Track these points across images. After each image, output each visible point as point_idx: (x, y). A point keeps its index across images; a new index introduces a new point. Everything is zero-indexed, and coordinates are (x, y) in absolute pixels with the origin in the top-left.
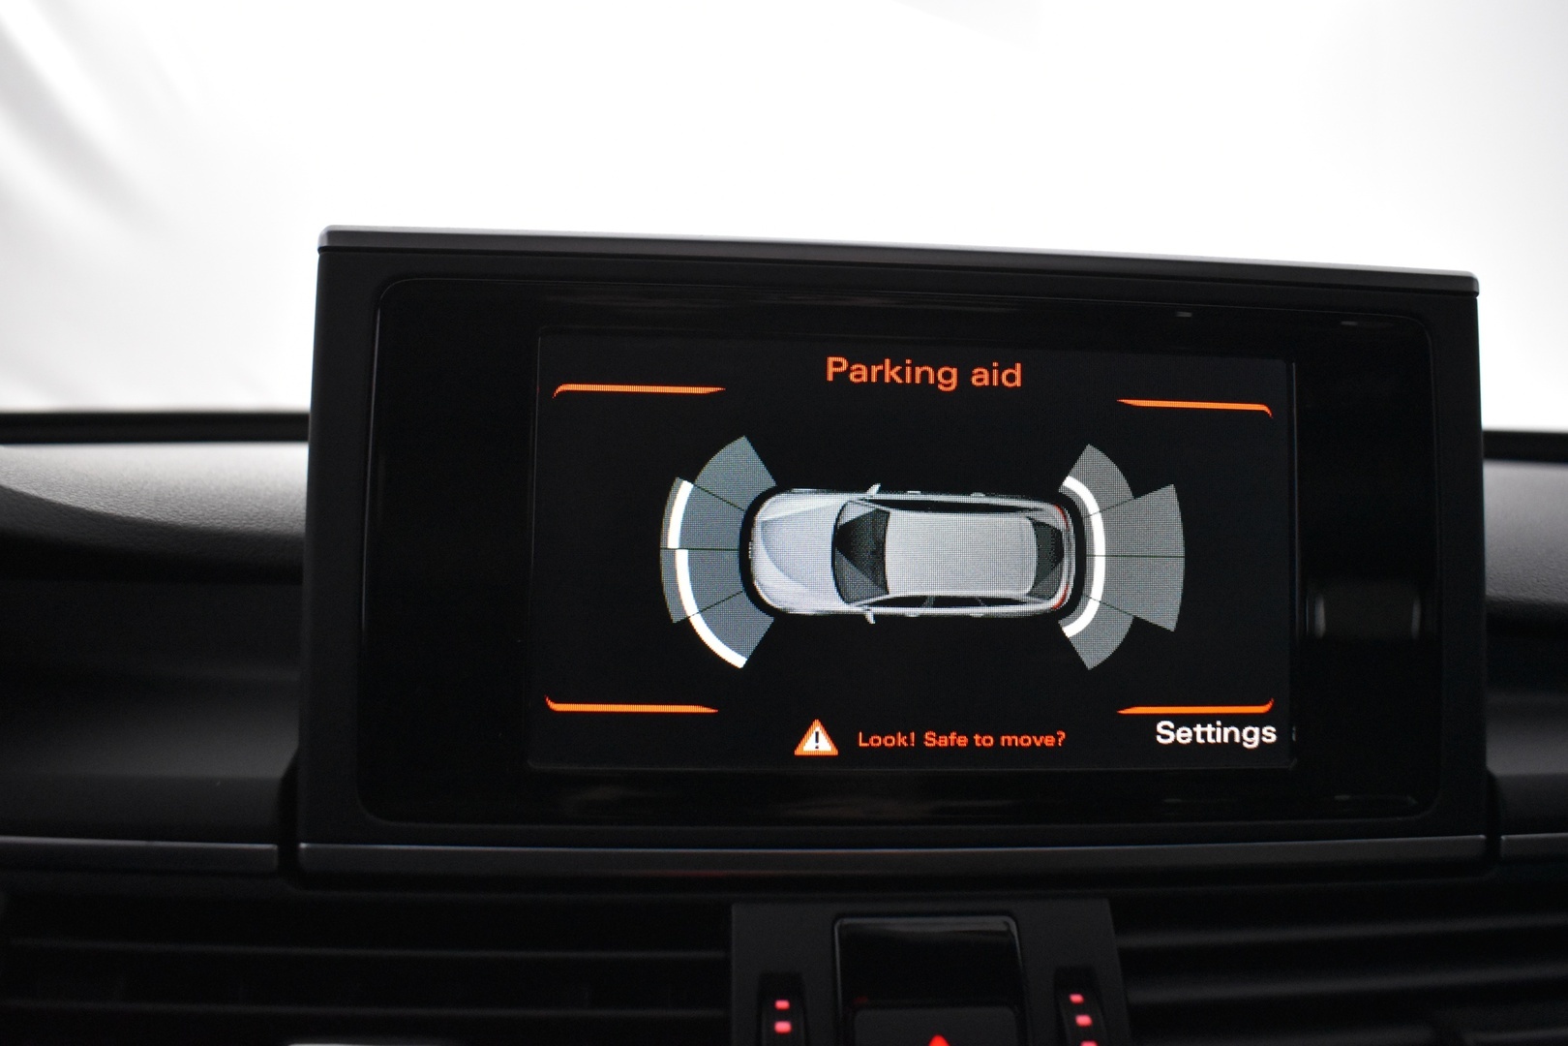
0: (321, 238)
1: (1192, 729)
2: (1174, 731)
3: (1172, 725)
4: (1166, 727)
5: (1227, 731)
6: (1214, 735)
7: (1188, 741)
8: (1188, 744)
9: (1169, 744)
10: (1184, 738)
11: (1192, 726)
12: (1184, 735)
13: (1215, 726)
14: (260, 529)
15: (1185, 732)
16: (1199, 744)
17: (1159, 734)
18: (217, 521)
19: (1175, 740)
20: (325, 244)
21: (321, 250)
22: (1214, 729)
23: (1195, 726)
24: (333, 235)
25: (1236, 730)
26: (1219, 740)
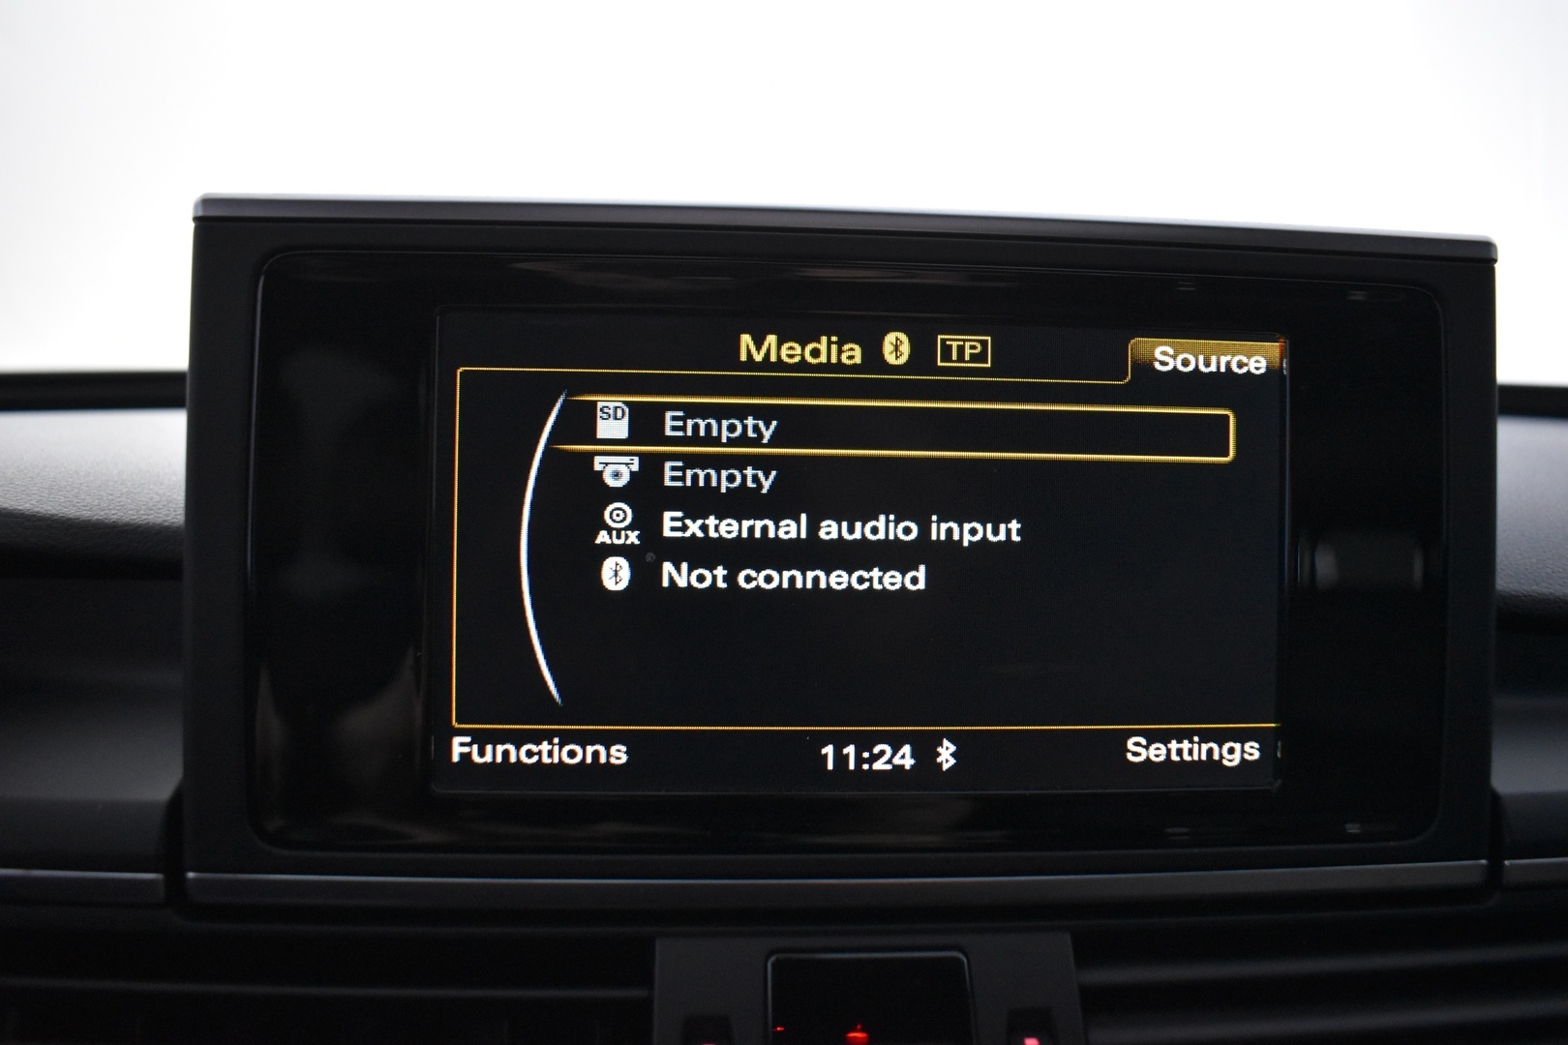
0: (196, 207)
1: (1166, 746)
2: (1147, 747)
3: (1143, 741)
4: (1137, 744)
5: (1205, 747)
6: (1191, 752)
7: (1162, 758)
8: (1161, 763)
9: (1141, 763)
10: (1157, 756)
11: (1166, 742)
12: (1158, 752)
13: (1191, 742)
14: (159, 521)
15: (1158, 749)
16: (1174, 762)
17: (1129, 751)
18: (113, 512)
19: (1148, 758)
20: (200, 214)
21: (196, 219)
22: (1191, 745)
23: (1170, 742)
24: (207, 202)
25: (1215, 746)
26: (1196, 758)
